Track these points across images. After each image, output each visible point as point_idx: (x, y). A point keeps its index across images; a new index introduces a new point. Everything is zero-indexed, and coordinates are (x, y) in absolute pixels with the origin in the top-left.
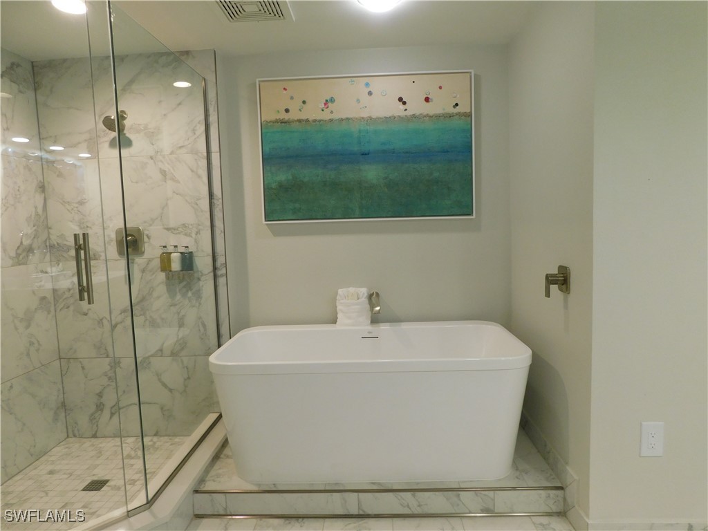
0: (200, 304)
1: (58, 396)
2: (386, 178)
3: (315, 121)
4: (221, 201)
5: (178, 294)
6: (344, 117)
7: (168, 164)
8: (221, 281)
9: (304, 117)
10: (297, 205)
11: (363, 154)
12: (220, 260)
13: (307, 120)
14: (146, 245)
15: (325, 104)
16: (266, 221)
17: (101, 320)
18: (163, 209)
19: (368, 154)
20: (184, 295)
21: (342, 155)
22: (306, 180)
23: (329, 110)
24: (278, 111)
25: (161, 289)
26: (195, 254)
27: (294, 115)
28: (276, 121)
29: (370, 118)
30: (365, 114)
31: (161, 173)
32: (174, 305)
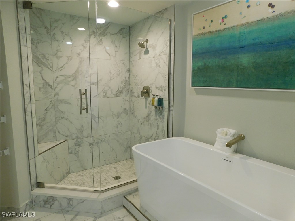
0: (164, 121)
1: (128, 144)
2: (254, 62)
3: (216, 31)
4: (173, 76)
5: (158, 116)
6: (231, 25)
7: (158, 60)
8: (171, 113)
9: (211, 30)
10: (205, 79)
11: (241, 48)
12: (171, 103)
13: (213, 31)
14: (150, 93)
15: (222, 20)
16: (192, 86)
17: (139, 120)
18: (156, 79)
19: (244, 47)
20: (159, 116)
21: (228, 49)
22: (210, 65)
23: (224, 23)
24: (200, 29)
25: (153, 112)
26: (163, 99)
27: (207, 30)
28: (199, 35)
29: (247, 23)
30: (244, 22)
31: (156, 64)
32: (156, 120)
